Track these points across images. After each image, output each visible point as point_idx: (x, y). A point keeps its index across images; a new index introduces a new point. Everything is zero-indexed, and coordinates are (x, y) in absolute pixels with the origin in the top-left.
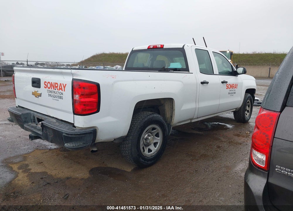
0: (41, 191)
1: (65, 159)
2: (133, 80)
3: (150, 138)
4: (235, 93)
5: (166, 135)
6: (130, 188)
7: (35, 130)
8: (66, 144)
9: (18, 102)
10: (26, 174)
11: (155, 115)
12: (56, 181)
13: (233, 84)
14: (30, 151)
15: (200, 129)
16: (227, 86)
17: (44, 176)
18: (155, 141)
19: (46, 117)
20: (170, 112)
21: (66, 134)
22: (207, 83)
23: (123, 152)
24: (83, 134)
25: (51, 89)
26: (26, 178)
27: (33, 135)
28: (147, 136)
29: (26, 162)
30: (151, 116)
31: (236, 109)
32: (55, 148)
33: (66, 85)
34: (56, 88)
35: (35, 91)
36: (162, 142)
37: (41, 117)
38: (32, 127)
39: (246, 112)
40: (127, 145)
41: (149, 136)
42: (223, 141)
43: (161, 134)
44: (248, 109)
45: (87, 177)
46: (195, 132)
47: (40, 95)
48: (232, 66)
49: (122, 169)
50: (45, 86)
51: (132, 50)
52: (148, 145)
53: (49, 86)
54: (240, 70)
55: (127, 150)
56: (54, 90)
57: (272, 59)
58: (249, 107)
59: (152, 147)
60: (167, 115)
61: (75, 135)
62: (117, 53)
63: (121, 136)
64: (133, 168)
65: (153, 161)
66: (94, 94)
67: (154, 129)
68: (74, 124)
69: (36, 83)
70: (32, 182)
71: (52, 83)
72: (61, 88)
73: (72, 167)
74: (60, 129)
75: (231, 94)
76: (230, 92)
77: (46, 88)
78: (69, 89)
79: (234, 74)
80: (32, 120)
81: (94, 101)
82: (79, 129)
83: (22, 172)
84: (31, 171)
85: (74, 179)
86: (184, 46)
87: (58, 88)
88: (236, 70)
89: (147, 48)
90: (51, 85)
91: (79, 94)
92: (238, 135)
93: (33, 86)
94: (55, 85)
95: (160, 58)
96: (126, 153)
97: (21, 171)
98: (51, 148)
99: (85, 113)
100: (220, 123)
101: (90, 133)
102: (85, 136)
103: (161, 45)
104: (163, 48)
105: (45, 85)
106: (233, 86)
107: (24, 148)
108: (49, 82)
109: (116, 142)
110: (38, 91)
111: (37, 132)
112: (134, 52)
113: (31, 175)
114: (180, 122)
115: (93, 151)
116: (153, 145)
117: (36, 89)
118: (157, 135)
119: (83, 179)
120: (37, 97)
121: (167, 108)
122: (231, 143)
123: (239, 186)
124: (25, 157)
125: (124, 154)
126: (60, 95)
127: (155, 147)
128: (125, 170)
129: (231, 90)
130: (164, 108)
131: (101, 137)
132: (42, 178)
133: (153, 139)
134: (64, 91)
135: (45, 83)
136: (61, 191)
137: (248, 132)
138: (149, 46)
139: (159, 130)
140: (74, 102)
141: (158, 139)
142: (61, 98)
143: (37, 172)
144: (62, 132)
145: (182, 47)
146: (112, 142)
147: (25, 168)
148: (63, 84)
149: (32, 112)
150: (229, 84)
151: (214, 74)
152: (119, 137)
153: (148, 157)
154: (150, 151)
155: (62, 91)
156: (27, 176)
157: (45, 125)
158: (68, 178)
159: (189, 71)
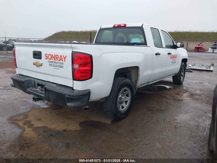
0: (47, 141)
1: (58, 116)
2: (114, 52)
3: (123, 97)
4: (175, 62)
5: (133, 95)
6: (114, 136)
7: (37, 94)
8: (68, 104)
9: (19, 71)
10: (31, 129)
11: (127, 80)
12: (57, 133)
13: (175, 55)
14: (28, 110)
15: (150, 90)
16: (171, 57)
17: (45, 130)
18: (126, 100)
19: (47, 83)
20: (135, 77)
21: (69, 96)
22: (159, 54)
23: (105, 109)
24: (82, 95)
25: (52, 60)
26: (32, 132)
27: (36, 97)
28: (121, 97)
29: (28, 119)
30: (124, 81)
31: (175, 74)
32: (47, 108)
33: (66, 56)
34: (57, 59)
35: (36, 62)
36: (130, 100)
37: (41, 82)
38: (34, 91)
39: (181, 77)
40: (108, 103)
41: (122, 96)
42: (169, 99)
43: (130, 95)
44: (182, 74)
45: (79, 129)
46: (147, 92)
47: (41, 65)
48: (173, 41)
49: (103, 122)
50: (46, 58)
51: (100, 29)
52: (121, 103)
53: (50, 57)
54: (179, 44)
55: (108, 107)
56: (54, 61)
57: (188, 36)
58: (183, 73)
59: (124, 104)
60: (133, 79)
61: (76, 96)
62: (74, 31)
63: (105, 96)
64: (111, 121)
65: (125, 115)
66: (88, 64)
67: (125, 90)
68: (73, 88)
69: (37, 55)
70: (38, 134)
71: (52, 55)
72: (61, 59)
73: (65, 122)
74: (62, 92)
75: (174, 63)
76: (173, 61)
77: (46, 59)
78: (69, 59)
79: (175, 47)
80: (33, 86)
81: (89, 69)
82: (78, 92)
83: (28, 127)
84: (34, 126)
85: (69, 131)
86: (142, 25)
87: (59, 59)
88: (176, 44)
89: (112, 27)
90: (52, 56)
91: (78, 63)
92: (178, 94)
93: (34, 58)
94: (56, 57)
95: (120, 35)
96: (107, 109)
97: (26, 126)
98: (43, 107)
99: (82, 79)
100: (162, 85)
101: (86, 95)
102: (83, 97)
103: (124, 24)
104: (126, 27)
105: (46, 56)
106: (174, 57)
107: (23, 108)
108: (50, 55)
109: (101, 101)
110: (39, 62)
111: (40, 95)
112: (102, 30)
113: (36, 129)
114: (141, 85)
115: (86, 109)
116: (124, 103)
117: (37, 60)
118: (127, 95)
119: (76, 131)
120: (38, 67)
121: (133, 74)
122: (175, 100)
123: (191, 132)
124: (26, 115)
125: (105, 110)
126: (60, 65)
127: (126, 105)
128: (106, 122)
129: (173, 60)
130: (131, 74)
131: (93, 98)
132: (45, 131)
133: (125, 98)
134: (65, 61)
135: (46, 55)
136: (62, 140)
137: (185, 91)
138: (114, 25)
139: (129, 91)
140: (74, 70)
141: (128, 98)
142: (61, 67)
143: (39, 126)
144: (65, 94)
145: (141, 26)
146: (99, 101)
147: (29, 124)
148: (63, 56)
149: (32, 79)
150: (172, 55)
151: (163, 47)
152: (104, 97)
153: (122, 112)
154: (123, 107)
155: (63, 61)
156: (33, 130)
157: (48, 89)
158: (65, 131)
159: (147, 45)
